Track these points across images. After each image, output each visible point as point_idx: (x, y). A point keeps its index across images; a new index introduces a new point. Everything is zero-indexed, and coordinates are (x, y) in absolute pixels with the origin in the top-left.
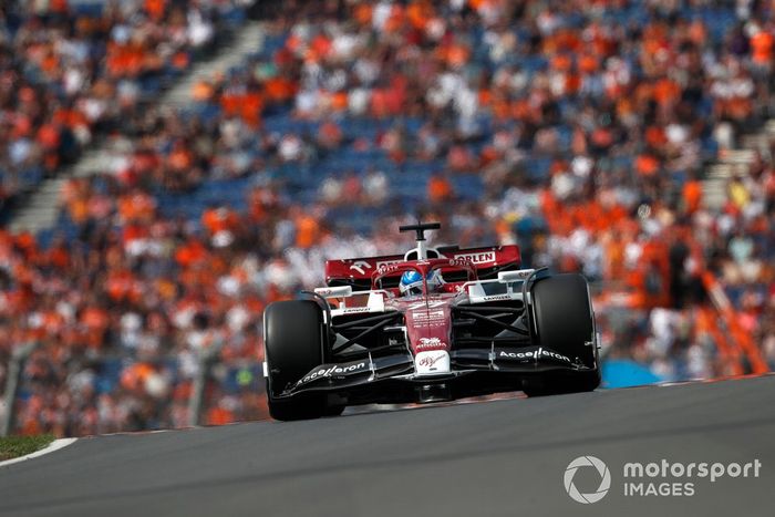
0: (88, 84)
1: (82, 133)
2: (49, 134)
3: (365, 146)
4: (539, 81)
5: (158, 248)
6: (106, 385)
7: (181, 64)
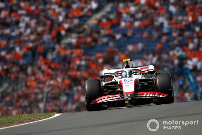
0: (65, 19)
1: (63, 32)
2: (54, 33)
3: (138, 36)
4: (185, 18)
5: (83, 63)
6: (70, 99)
7: (89, 14)
